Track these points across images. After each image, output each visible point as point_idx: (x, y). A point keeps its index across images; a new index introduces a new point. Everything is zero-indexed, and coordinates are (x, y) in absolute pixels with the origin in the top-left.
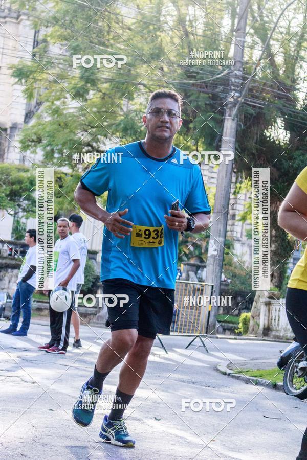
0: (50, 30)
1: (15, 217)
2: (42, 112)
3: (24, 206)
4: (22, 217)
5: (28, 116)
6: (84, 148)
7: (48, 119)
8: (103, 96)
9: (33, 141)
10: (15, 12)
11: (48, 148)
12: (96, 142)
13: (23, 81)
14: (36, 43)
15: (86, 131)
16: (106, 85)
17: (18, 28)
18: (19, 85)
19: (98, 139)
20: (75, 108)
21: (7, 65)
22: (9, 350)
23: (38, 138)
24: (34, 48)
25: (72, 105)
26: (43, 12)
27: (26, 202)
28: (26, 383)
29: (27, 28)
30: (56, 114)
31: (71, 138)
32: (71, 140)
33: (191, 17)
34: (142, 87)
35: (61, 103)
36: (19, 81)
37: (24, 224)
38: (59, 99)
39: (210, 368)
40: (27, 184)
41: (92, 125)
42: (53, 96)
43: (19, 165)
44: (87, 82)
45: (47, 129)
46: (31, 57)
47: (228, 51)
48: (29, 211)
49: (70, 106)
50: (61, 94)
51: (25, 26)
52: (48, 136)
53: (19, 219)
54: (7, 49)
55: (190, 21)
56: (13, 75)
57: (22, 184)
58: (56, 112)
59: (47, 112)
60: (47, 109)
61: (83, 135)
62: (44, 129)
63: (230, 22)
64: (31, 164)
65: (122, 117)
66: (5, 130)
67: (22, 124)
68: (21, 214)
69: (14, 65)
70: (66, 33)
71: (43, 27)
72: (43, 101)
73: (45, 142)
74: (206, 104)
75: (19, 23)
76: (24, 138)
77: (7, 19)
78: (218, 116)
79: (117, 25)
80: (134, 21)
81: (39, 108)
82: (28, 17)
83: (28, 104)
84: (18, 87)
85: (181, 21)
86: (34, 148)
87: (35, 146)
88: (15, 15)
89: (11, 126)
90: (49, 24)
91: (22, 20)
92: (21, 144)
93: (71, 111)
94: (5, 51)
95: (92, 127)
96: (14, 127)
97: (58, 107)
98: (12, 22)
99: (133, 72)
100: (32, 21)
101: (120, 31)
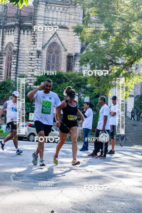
0: (90, 9)
1: (79, 96)
2: (89, 47)
3: (83, 91)
4: (82, 96)
5: (82, 49)
6: (109, 63)
7: (92, 50)
8: (116, 38)
9: (85, 61)
10: (74, 3)
11: (92, 64)
12: (114, 60)
13: (79, 34)
14: (84, 16)
15: (110, 55)
16: (118, 33)
17: (76, 10)
21: (72, 27)
22: (79, 157)
23: (87, 59)
24: (83, 18)
25: (102, 43)
26: (87, 1)
27: (83, 89)
28: (88, 172)
29: (80, 9)
31: (102, 58)
32: (102, 59)
34: (134, 33)
36: (77, 34)
37: (83, 99)
38: (96, 41)
40: (84, 81)
41: (112, 51)
42: (93, 39)
43: (79, 72)
46: (82, 23)
48: (85, 93)
49: (101, 44)
50: (97, 38)
51: (78, 8)
52: (92, 58)
53: (81, 97)
54: (71, 19)
56: (74, 31)
57: (81, 81)
58: (95, 47)
59: (91, 47)
61: (108, 57)
62: (90, 55)
65: (126, 47)
66: (72, 57)
67: (80, 54)
68: (81, 95)
69: (74, 27)
70: (97, 10)
71: (87, 8)
72: (89, 42)
73: (90, 61)
75: (76, 7)
76: (81, 60)
77: (71, 6)
79: (121, 5)
80: (129, 2)
81: (87, 45)
82: (80, 4)
83: (82, 44)
84: (76, 36)
86: (86, 64)
87: (86, 63)
88: (74, 4)
89: (75, 55)
90: (90, 7)
91: (77, 6)
92: (80, 63)
93: (102, 46)
94: (70, 20)
95: (112, 53)
96: (76, 55)
97: (96, 44)
98: (73, 7)
99: (130, 26)
100: (82, 6)
101: (123, 7)
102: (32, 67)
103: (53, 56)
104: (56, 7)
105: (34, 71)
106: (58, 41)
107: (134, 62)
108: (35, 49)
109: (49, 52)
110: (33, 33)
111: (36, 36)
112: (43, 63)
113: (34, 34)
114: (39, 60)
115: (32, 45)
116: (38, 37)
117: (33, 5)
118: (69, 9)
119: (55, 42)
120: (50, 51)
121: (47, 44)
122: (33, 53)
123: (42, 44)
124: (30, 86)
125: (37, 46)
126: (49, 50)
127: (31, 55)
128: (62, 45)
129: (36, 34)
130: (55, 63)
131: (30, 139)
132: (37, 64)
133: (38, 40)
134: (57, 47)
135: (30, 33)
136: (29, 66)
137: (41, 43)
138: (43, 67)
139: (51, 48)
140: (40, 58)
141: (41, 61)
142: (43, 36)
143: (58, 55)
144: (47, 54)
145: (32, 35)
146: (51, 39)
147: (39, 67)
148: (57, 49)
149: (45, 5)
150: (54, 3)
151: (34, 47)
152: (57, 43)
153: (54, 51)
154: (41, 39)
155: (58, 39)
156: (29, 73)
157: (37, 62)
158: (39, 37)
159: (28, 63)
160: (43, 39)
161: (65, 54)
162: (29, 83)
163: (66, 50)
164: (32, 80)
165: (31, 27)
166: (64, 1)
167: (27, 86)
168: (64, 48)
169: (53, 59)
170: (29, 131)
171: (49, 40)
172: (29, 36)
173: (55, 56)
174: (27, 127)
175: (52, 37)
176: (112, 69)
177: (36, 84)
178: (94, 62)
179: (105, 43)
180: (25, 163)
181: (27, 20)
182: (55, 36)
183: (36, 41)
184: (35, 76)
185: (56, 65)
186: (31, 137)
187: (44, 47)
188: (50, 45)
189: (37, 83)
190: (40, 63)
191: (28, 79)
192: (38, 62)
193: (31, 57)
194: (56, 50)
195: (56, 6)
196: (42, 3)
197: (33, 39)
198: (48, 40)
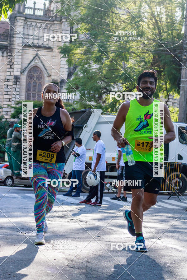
0: (80, 26)
2: (77, 72)
5: (69, 75)
6: (102, 91)
7: (82, 75)
8: (111, 61)
9: (73, 88)
10: (59, 18)
11: (82, 92)
12: (109, 87)
13: (67, 55)
15: (103, 81)
16: (113, 55)
17: (61, 26)
18: (65, 58)
19: (110, 85)
20: (96, 69)
21: (58, 47)
22: (70, 205)
23: (76, 86)
25: (95, 67)
26: (75, 16)
29: (66, 26)
30: (86, 72)
31: (95, 85)
32: (95, 86)
33: (158, 13)
34: (133, 54)
35: (88, 66)
36: (64, 55)
38: (86, 64)
39: (183, 209)
41: (106, 77)
42: (83, 62)
43: (66, 103)
44: (102, 53)
45: (81, 81)
47: (181, 30)
49: (93, 68)
50: (87, 61)
51: (64, 25)
52: (82, 85)
55: (158, 15)
56: (61, 52)
58: (85, 71)
59: (80, 72)
60: (80, 70)
61: (102, 83)
62: (79, 81)
63: (181, 14)
64: (73, 102)
65: (123, 72)
67: (66, 80)
69: (61, 47)
70: (88, 27)
71: (75, 24)
72: (78, 65)
73: (80, 88)
74: (170, 61)
75: (61, 24)
76: (69, 87)
77: (55, 22)
78: (178, 67)
79: (117, 20)
80: (126, 17)
81: (76, 70)
82: (66, 20)
83: (69, 68)
84: (63, 59)
85: (153, 15)
87: (75, 91)
88: (59, 19)
89: (60, 81)
90: (79, 23)
91: (63, 22)
92: (67, 91)
93: (94, 70)
95: (106, 79)
96: (62, 81)
97: (86, 68)
98: (58, 23)
99: (128, 46)
100: (68, 21)
101: (119, 24)
102: (8, 95)
103: (34, 82)
104: (37, 24)
105: (10, 100)
106: (40, 65)
107: (133, 89)
108: (12, 74)
109: (28, 78)
110: (9, 54)
111: (13, 58)
112: (21, 91)
113: (11, 56)
114: (17, 88)
115: (8, 69)
116: (15, 60)
117: (10, 20)
118: (53, 26)
119: (36, 66)
120: (30, 77)
121: (27, 68)
122: (9, 79)
123: (20, 68)
124: (6, 119)
125: (14, 70)
126: (29, 75)
127: (7, 81)
128: (46, 69)
129: (13, 56)
130: (37, 91)
131: (7, 183)
132: (14, 93)
133: (15, 63)
134: (39, 73)
135: (5, 54)
136: (4, 94)
137: (20, 66)
138: (21, 96)
139: (31, 72)
140: (19, 85)
141: (19, 88)
142: (22, 59)
143: (41, 82)
144: (27, 80)
145: (8, 57)
146: (31, 62)
147: (17, 96)
148: (38, 74)
149: (24, 20)
150: (34, 18)
151: (11, 72)
152: (38, 67)
153: (35, 77)
154: (19, 62)
155: (40, 61)
156: (5, 103)
157: (14, 90)
158: (17, 59)
159: (3, 91)
160: (21, 62)
161: (49, 80)
162: (5, 115)
163: (50, 76)
164: (8, 112)
165: (7, 47)
166: (47, 16)
167: (3, 119)
168: (48, 73)
169: (34, 86)
170: (6, 174)
171: (30, 64)
172: (5, 58)
173: (36, 83)
174: (4, 169)
175: (32, 60)
176: (107, 98)
177: (13, 117)
178: (85, 89)
179: (98, 66)
180: (4, 213)
181: (2, 39)
182: (37, 59)
183: (13, 65)
184: (13, 107)
185: (38, 93)
186: (8, 181)
187: (23, 72)
188: (30, 70)
189: (15, 115)
190: (18, 91)
191: (3, 110)
192: (17, 90)
193: (6, 83)
194: (37, 76)
195: (37, 22)
196: (20, 18)
197: (9, 62)
198: (28, 63)
